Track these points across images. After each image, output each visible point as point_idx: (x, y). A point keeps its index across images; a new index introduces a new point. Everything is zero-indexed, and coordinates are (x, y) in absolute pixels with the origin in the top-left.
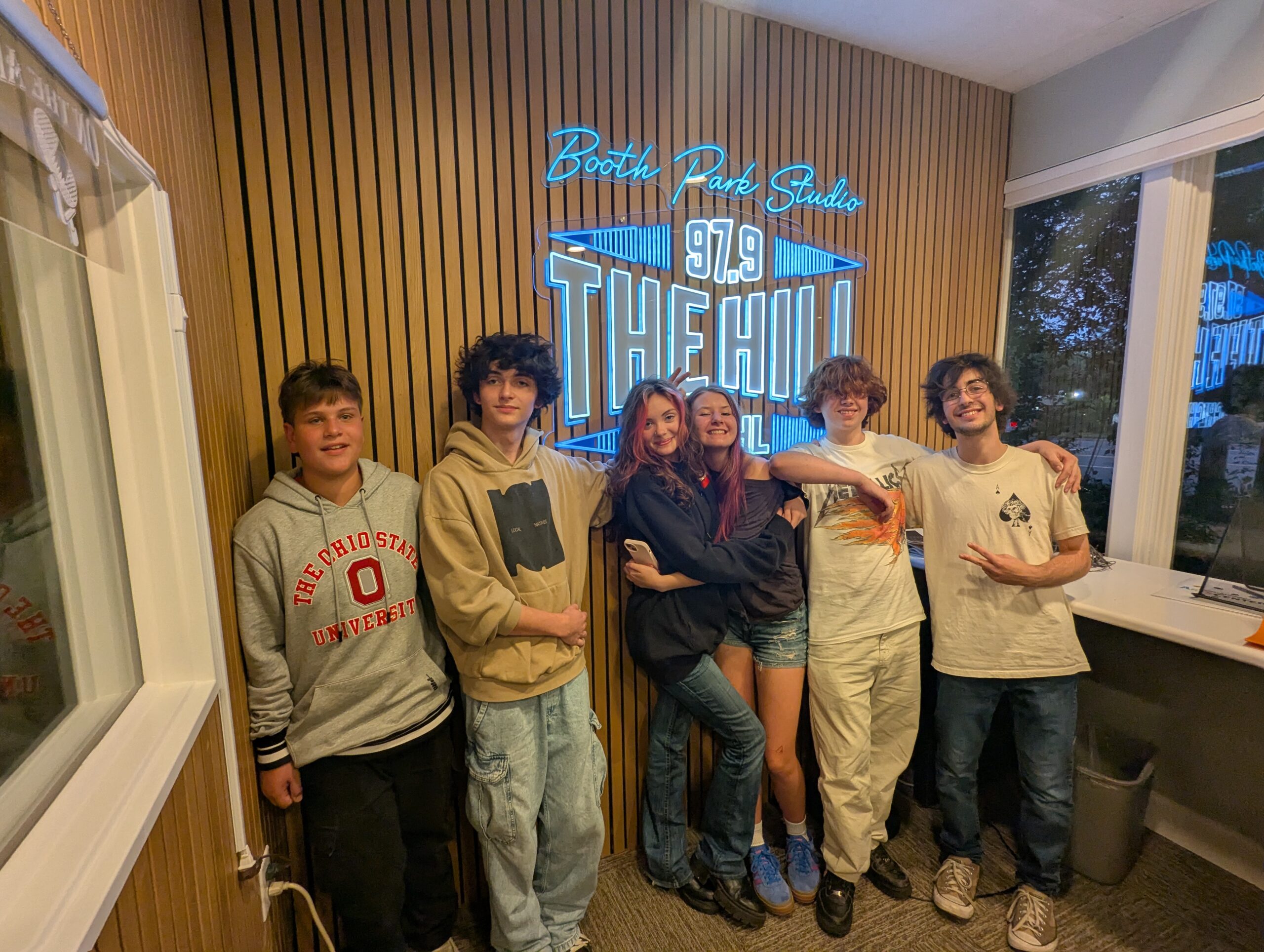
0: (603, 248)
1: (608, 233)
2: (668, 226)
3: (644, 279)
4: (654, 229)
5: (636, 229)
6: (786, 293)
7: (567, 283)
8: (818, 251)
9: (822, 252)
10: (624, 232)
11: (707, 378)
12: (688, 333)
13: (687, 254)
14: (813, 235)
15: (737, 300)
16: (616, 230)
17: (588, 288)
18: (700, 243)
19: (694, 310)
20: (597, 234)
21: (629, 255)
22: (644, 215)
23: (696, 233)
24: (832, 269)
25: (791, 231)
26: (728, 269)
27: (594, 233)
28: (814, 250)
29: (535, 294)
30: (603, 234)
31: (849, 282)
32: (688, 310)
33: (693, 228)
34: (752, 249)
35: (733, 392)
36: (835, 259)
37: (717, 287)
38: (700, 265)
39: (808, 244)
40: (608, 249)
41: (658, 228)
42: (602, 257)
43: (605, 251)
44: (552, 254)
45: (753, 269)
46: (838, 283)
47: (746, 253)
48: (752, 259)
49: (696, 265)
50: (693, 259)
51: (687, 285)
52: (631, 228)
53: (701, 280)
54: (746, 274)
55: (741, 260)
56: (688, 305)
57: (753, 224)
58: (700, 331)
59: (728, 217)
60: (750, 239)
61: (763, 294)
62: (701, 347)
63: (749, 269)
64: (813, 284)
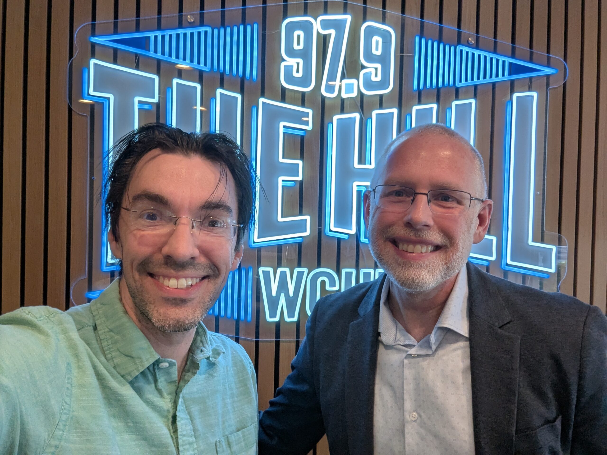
0: (163, 53)
1: (171, 36)
2: (256, 26)
3: (219, 91)
4: (235, 29)
5: (209, 30)
6: (431, 109)
7: (111, 96)
8: (483, 54)
9: (489, 55)
10: (192, 34)
11: (308, 218)
12: (281, 160)
13: (284, 60)
14: (477, 32)
15: (355, 118)
16: (181, 31)
17: (140, 102)
18: (301, 47)
19: (291, 131)
20: (156, 37)
21: (199, 63)
22: (223, 14)
23: (296, 33)
24: (507, 77)
25: (441, 30)
26: (343, 77)
27: (152, 35)
28: (477, 52)
29: (70, 110)
30: (163, 37)
31: (535, 94)
32: (281, 130)
33: (291, 28)
34: (379, 53)
35: (346, 237)
36: (510, 64)
37: (327, 102)
38: (300, 75)
39: (468, 45)
40: (170, 55)
41: (242, 28)
42: (162, 65)
43: (166, 57)
44: (93, 61)
45: (379, 78)
46: (515, 95)
47: (370, 57)
48: (379, 66)
49: (295, 74)
50: (292, 66)
51: (283, 99)
52: (203, 29)
53: (303, 94)
54: (369, 85)
55: (363, 67)
56: (282, 124)
57: (384, 22)
58: (302, 157)
59: (345, 12)
60: (377, 39)
61: (395, 111)
62: (300, 178)
63: (374, 79)
64: (475, 96)
